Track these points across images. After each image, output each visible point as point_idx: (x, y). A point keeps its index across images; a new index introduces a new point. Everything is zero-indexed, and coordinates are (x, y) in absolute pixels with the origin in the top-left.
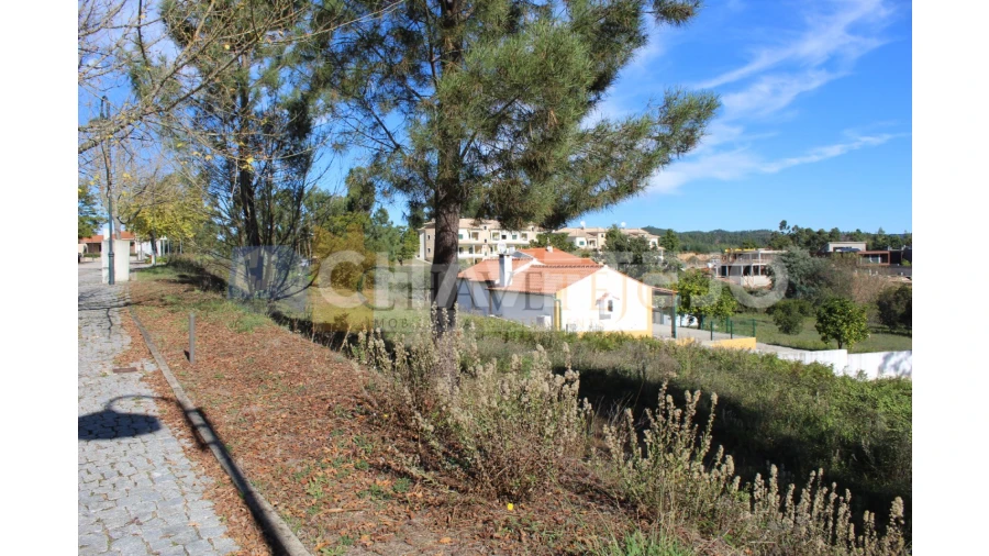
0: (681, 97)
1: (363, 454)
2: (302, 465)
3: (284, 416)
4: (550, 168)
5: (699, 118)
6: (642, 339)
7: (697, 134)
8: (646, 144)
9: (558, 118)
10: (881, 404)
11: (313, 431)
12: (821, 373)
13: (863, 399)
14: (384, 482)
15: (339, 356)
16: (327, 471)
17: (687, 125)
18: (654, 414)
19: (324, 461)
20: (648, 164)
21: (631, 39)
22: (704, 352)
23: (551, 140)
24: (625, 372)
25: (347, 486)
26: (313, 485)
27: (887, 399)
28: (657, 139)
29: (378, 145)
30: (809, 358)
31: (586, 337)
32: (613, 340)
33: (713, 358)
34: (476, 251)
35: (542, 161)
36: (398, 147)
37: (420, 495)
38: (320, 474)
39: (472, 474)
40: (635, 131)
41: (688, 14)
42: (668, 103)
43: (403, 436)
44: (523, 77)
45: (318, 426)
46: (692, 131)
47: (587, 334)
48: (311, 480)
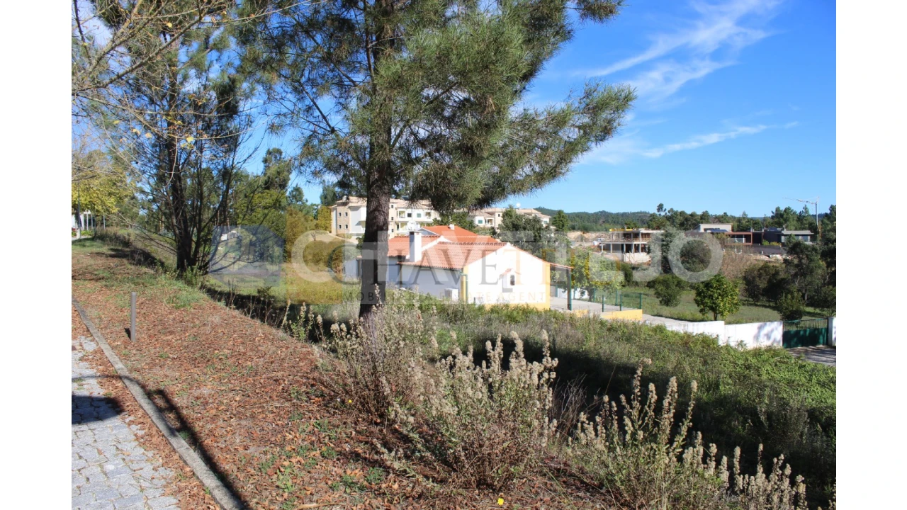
0: (601, 89)
1: (327, 440)
2: (265, 453)
3: (238, 399)
4: (485, 154)
5: (617, 110)
6: (546, 312)
7: (615, 124)
8: (570, 133)
9: (496, 105)
10: (763, 372)
11: (271, 416)
12: (708, 342)
14: (355, 472)
15: (278, 333)
16: (294, 460)
17: (606, 115)
19: (288, 448)
20: (572, 149)
21: (557, 33)
22: (602, 323)
23: (487, 126)
24: (537, 343)
25: (316, 476)
26: (281, 477)
27: (769, 368)
28: (579, 127)
29: (312, 127)
30: (696, 329)
32: (521, 312)
33: (611, 329)
35: (479, 145)
36: (333, 130)
37: (396, 486)
38: (286, 463)
39: (451, 464)
40: (559, 121)
41: (611, 12)
42: (588, 94)
43: (364, 419)
44: (465, 65)
45: (275, 410)
46: (609, 122)
48: (278, 471)
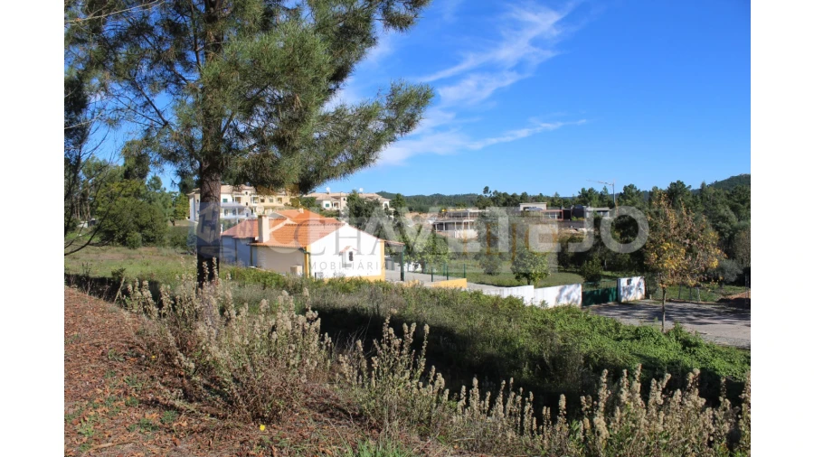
0: (404, 88)
1: (133, 392)
4: (296, 144)
5: (418, 105)
6: (376, 282)
7: (416, 119)
8: (376, 126)
9: (303, 103)
10: (557, 326)
11: (86, 375)
12: (514, 304)
13: (545, 322)
14: (152, 416)
15: (112, 306)
16: (99, 410)
17: (408, 111)
18: (380, 344)
19: (96, 401)
20: (377, 141)
21: (364, 40)
22: (426, 291)
23: (296, 120)
24: (363, 310)
25: (118, 422)
26: (84, 424)
27: (561, 321)
28: (384, 121)
29: (148, 122)
30: (506, 293)
31: (331, 282)
32: (353, 284)
33: (434, 295)
34: (239, 213)
35: (289, 138)
36: (166, 123)
37: (185, 424)
38: (92, 414)
39: (230, 402)
40: (367, 115)
41: (409, 22)
42: (394, 93)
43: (170, 374)
44: (273, 67)
45: (91, 370)
46: (413, 116)
47: (331, 280)
48: (82, 420)
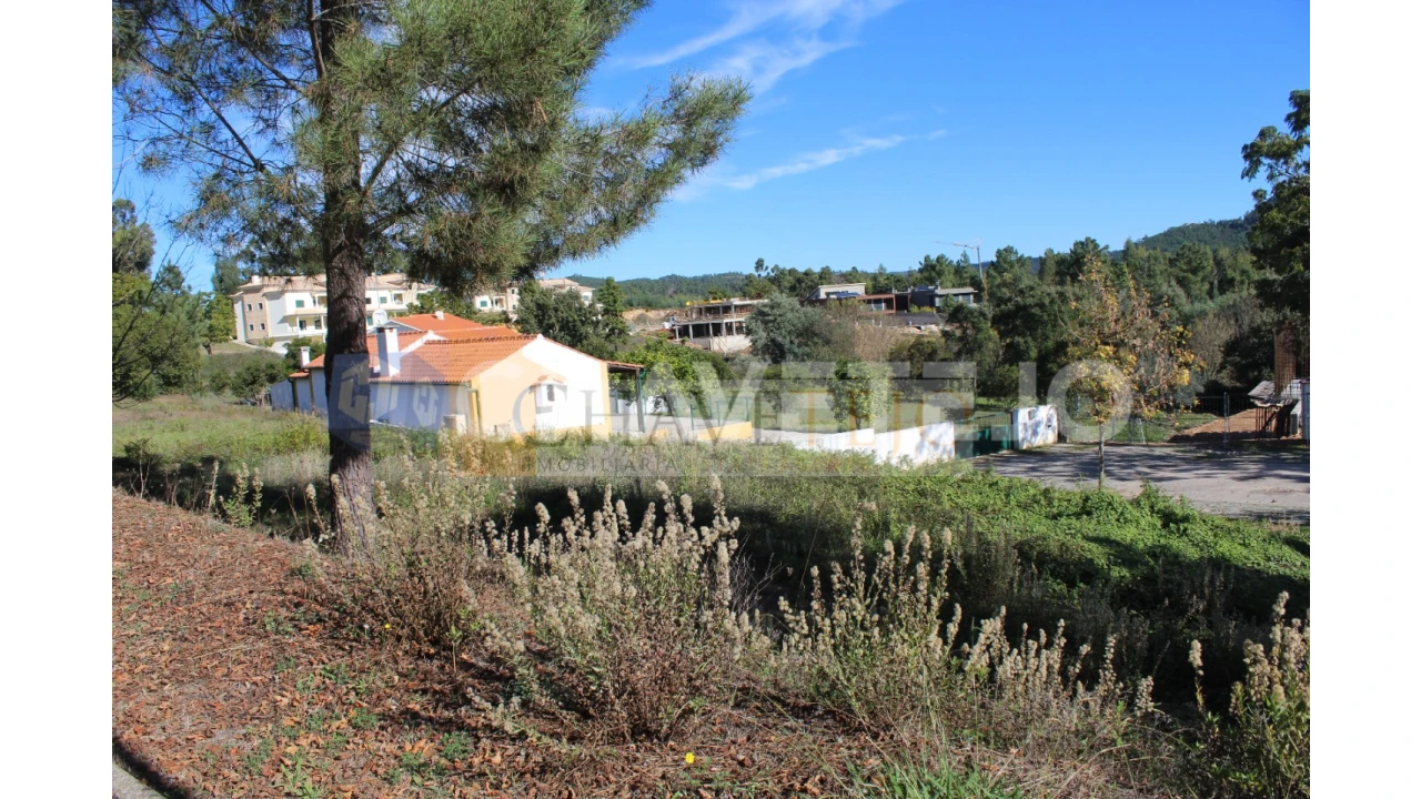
1: (352, 697)
2: (246, 737)
3: (166, 648)
7: (721, 140)
8: (653, 156)
9: (548, 114)
10: (944, 498)
11: (237, 669)
13: (922, 493)
14: (422, 746)
16: (304, 742)
19: (286, 722)
20: (657, 182)
23: (535, 149)
25: (352, 763)
26: (292, 775)
28: (669, 146)
35: (522, 182)
36: (256, 163)
37: (497, 759)
38: (292, 749)
40: (637, 136)
42: (676, 93)
43: (406, 652)
44: (495, 47)
45: (243, 658)
46: (712, 136)
48: (282, 767)
